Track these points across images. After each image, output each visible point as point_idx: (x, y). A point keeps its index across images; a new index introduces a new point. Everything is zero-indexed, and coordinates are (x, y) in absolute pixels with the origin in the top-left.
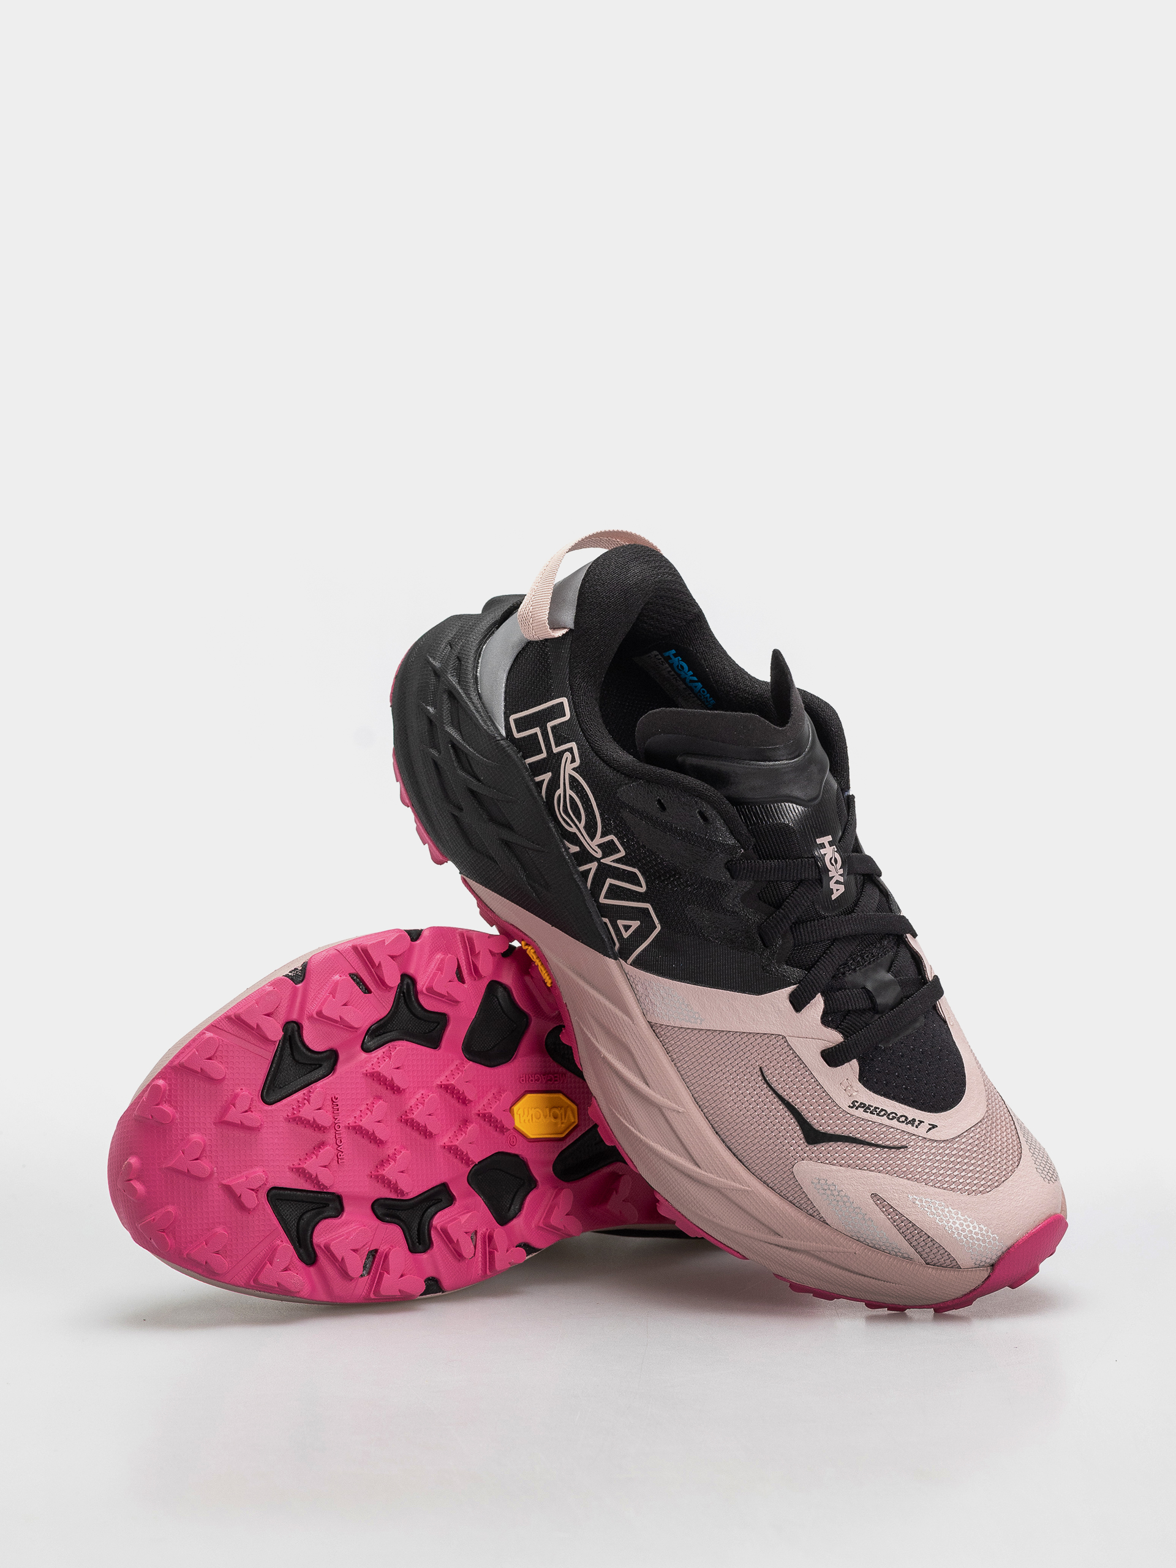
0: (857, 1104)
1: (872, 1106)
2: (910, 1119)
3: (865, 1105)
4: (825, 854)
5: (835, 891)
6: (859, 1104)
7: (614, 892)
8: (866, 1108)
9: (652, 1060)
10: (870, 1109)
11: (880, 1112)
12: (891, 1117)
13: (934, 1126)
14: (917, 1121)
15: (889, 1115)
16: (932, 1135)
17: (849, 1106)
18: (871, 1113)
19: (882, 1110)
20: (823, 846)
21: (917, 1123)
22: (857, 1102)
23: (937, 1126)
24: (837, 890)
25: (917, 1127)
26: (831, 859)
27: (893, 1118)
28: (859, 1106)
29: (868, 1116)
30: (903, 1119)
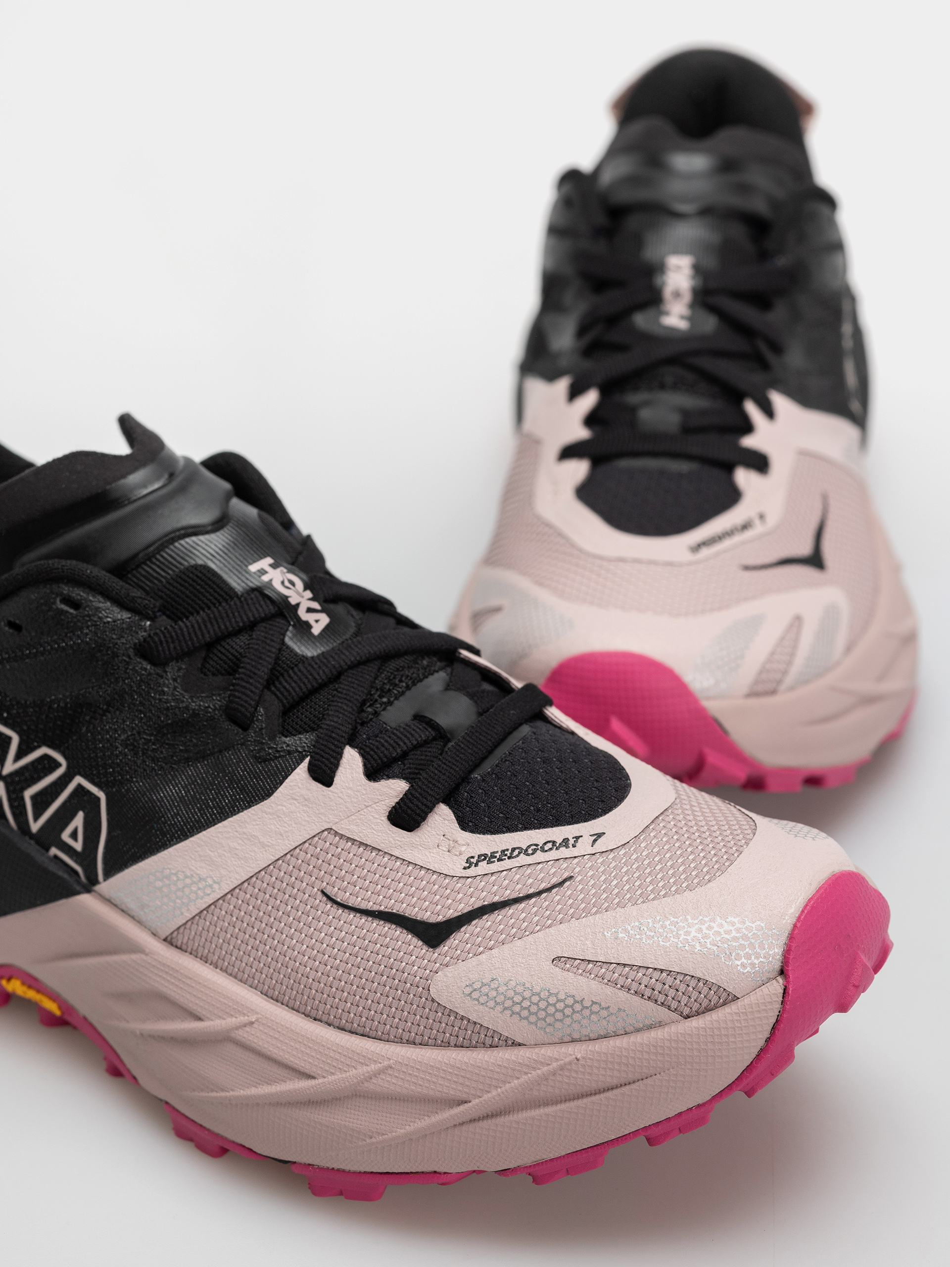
0: (474, 861)
1: (497, 852)
2: (559, 841)
3: (485, 856)
4: (271, 580)
5: (312, 623)
6: (476, 858)
7: (42, 801)
8: (488, 858)
9: (188, 981)
10: (496, 857)
11: (511, 854)
12: (530, 851)
13: (599, 835)
14: (570, 838)
15: (526, 850)
16: (601, 845)
17: (465, 868)
18: (500, 860)
19: (513, 850)
20: (263, 572)
21: (572, 842)
22: (473, 857)
23: (605, 833)
24: (317, 621)
25: (574, 846)
26: (283, 583)
27: (535, 851)
28: (478, 861)
29: (496, 866)
30: (550, 845)
